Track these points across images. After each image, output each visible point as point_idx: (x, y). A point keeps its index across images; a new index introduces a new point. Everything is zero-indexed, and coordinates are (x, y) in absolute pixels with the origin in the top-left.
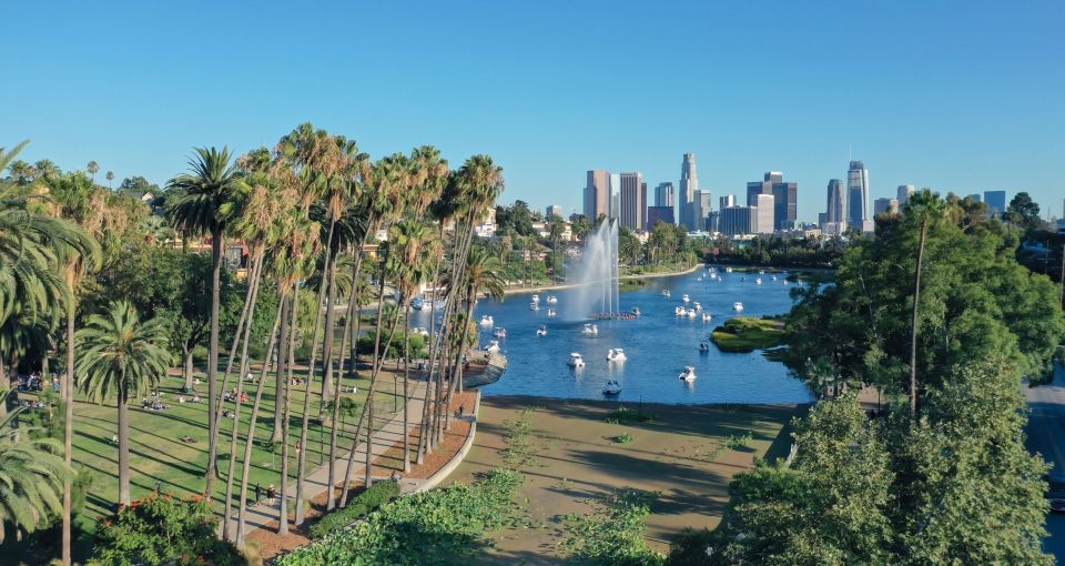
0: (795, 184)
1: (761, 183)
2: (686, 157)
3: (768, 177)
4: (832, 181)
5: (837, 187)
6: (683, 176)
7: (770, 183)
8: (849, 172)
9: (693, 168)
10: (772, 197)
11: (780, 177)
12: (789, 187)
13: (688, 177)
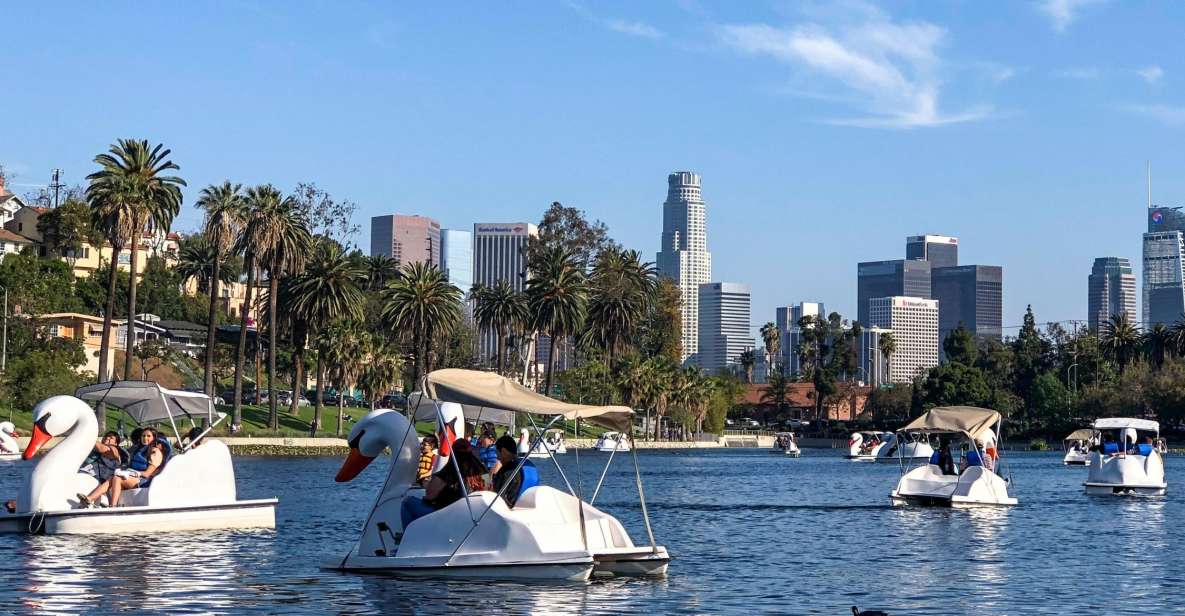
0: (997, 271)
1: (899, 265)
2: (676, 183)
3: (916, 248)
4: (1100, 264)
5: (1117, 281)
6: (667, 239)
7: (924, 265)
8: (1146, 238)
9: (697, 216)
10: (932, 304)
11: (952, 249)
12: (979, 278)
13: (684, 245)
